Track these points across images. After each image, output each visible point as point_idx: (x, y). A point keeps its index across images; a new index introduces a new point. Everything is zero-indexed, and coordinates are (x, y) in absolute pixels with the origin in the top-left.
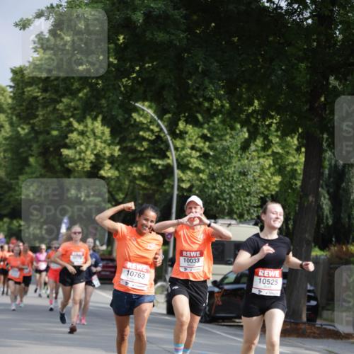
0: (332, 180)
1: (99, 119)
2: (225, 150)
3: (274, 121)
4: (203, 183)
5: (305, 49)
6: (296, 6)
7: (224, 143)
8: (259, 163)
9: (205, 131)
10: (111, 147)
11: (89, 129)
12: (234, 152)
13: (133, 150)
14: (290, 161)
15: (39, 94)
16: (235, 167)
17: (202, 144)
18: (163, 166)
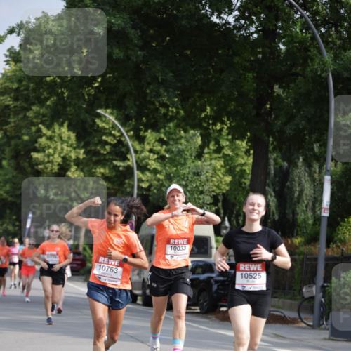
0: (277, 179)
1: (66, 125)
2: (180, 152)
3: (225, 127)
4: (161, 182)
5: (251, 60)
6: (243, 22)
7: (180, 146)
8: (211, 164)
9: (162, 136)
10: (77, 150)
11: (56, 135)
12: (188, 154)
13: (97, 153)
14: (240, 162)
15: (11, 103)
16: (189, 168)
17: (159, 148)
18: (124, 167)
